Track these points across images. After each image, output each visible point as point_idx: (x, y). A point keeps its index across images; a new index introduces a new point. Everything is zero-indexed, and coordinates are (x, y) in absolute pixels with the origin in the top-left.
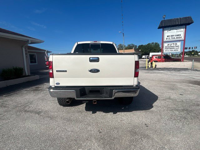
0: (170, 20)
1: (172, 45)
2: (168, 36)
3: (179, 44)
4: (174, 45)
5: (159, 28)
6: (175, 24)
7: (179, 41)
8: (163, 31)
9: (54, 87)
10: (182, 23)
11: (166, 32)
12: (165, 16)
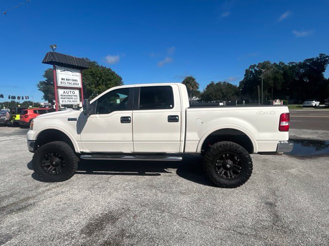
1: (69, 94)
3: (77, 92)
4: (72, 94)
5: (45, 63)
7: (77, 88)
8: (55, 69)
10: (79, 65)
11: (59, 71)
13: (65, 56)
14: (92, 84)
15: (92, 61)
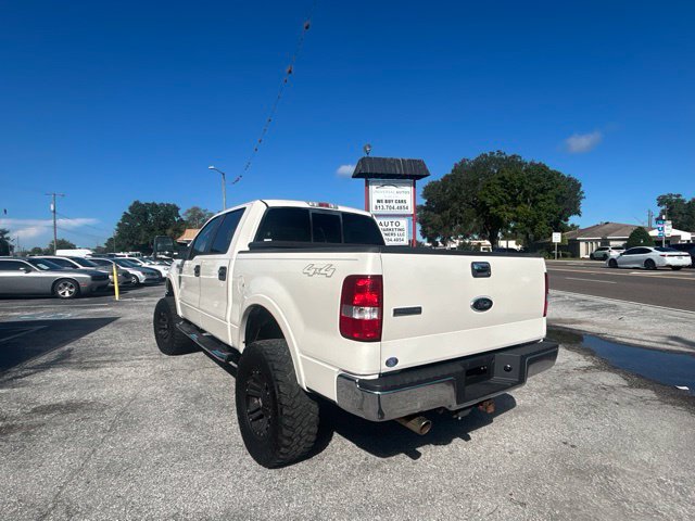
0: (383, 161)
1: (389, 226)
2: (378, 201)
3: (404, 223)
4: (394, 227)
5: (357, 175)
6: (393, 172)
7: (404, 216)
8: (367, 185)
9: (377, 376)
10: (408, 173)
11: (373, 188)
12: (370, 146)
13: (385, 160)
14: (502, 203)
15: (509, 155)
